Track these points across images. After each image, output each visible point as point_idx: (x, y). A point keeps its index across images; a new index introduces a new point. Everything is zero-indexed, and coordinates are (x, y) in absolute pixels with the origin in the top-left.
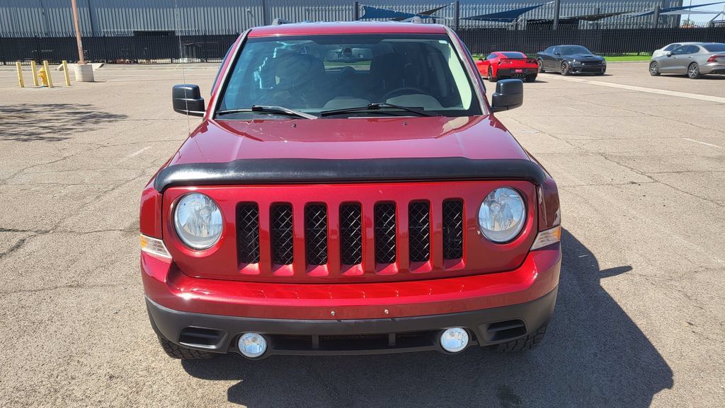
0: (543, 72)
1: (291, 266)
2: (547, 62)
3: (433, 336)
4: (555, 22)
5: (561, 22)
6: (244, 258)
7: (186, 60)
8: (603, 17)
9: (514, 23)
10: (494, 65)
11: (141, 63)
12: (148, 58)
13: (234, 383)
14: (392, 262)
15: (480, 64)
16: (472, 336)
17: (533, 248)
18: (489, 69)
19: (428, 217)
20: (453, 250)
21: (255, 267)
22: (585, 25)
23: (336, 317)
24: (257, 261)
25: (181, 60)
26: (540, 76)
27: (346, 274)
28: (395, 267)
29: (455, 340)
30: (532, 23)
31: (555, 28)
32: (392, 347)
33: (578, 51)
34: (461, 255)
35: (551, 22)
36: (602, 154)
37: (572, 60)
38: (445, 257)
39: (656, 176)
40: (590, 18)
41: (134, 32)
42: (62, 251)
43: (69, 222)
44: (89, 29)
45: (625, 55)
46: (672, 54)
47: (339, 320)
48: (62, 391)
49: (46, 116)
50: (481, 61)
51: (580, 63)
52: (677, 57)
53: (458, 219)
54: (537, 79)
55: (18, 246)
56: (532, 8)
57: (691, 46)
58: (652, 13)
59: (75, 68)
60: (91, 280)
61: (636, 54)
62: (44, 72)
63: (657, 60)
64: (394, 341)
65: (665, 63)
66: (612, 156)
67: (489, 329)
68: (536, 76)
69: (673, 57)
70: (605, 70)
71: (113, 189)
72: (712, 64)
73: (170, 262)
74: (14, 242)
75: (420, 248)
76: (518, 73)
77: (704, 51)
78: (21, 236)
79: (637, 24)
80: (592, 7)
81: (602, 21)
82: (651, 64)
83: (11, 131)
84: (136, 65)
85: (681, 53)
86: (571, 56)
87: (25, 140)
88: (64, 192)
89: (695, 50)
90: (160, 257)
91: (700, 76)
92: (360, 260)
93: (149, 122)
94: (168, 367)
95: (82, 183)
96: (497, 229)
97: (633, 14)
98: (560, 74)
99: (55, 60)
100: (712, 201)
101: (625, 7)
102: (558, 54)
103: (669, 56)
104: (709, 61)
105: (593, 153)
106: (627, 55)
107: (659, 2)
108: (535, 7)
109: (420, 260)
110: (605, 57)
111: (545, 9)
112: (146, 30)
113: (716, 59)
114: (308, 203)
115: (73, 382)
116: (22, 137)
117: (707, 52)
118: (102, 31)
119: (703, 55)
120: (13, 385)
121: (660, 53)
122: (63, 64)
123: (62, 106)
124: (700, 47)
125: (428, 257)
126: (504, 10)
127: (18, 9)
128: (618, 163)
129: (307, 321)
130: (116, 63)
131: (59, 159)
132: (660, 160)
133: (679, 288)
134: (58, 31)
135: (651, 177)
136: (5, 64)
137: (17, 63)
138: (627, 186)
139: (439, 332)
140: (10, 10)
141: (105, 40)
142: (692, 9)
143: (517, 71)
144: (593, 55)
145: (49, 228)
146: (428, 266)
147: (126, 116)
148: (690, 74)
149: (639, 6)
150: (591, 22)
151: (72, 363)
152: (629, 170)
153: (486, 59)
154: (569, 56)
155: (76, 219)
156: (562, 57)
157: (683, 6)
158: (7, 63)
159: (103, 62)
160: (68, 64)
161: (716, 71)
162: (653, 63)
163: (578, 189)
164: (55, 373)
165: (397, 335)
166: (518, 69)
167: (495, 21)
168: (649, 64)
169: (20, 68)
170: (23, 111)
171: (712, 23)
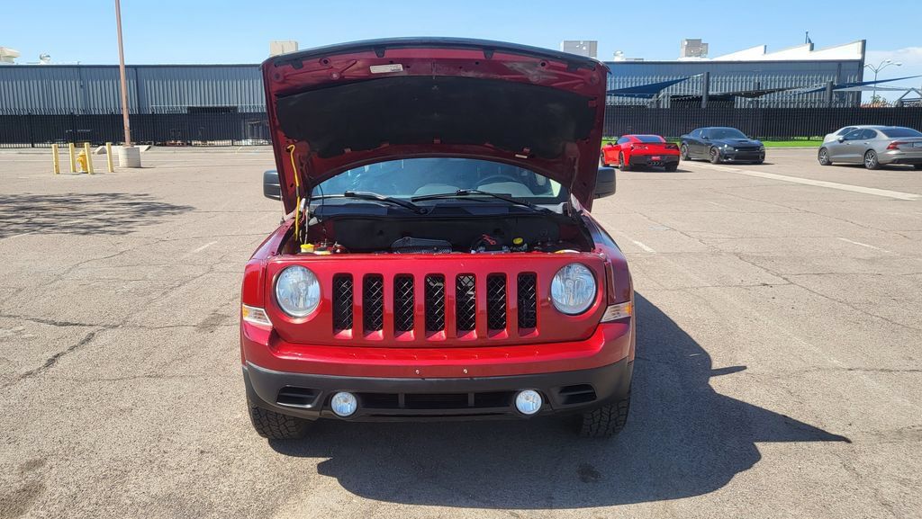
0: (688, 159)
1: (381, 332)
2: (694, 147)
3: (508, 397)
4: (704, 99)
5: (712, 98)
6: (339, 325)
7: (250, 142)
8: (763, 93)
9: (654, 99)
10: (628, 150)
11: (196, 145)
12: (204, 140)
13: (322, 460)
14: (472, 329)
15: (609, 149)
16: (545, 399)
17: (603, 320)
18: (620, 155)
19: (504, 288)
20: (528, 319)
21: (348, 333)
22: (741, 103)
23: (420, 376)
24: (351, 327)
25: (244, 142)
26: (683, 164)
27: (430, 339)
28: (474, 334)
29: (529, 402)
30: (676, 100)
31: (704, 106)
32: (471, 407)
33: (730, 134)
34: (535, 325)
35: (699, 99)
36: (737, 254)
37: (722, 145)
38: (520, 325)
39: (791, 279)
40: (747, 95)
41: (189, 108)
42: (135, 344)
43: (137, 317)
44: (135, 104)
45: (794, 140)
46: (845, 139)
47: (423, 379)
48: (157, 462)
49: (97, 207)
50: (610, 146)
51: (732, 149)
52: (850, 143)
53: (532, 292)
54: (679, 168)
55: (88, 340)
56: (676, 82)
57: (866, 130)
58: (824, 89)
59: (119, 152)
60: (169, 372)
61: (806, 138)
62: (84, 156)
63: (827, 146)
64: (473, 402)
65: (836, 150)
66: (748, 256)
67: (561, 392)
68: (677, 163)
69: (845, 143)
70: (763, 158)
71: (180, 286)
72: (893, 152)
73: (270, 330)
74: (84, 336)
75: (498, 317)
76: (656, 161)
77: (882, 136)
78: (91, 330)
79: (803, 102)
80: (750, 82)
81: (763, 98)
82: (820, 150)
83: (64, 224)
84: (191, 148)
85: (856, 138)
86: (722, 141)
87: (84, 234)
88: (126, 288)
89: (872, 135)
90: (261, 325)
91: (880, 166)
92: (443, 327)
93: (212, 214)
94: (257, 445)
95: (145, 279)
96: (572, 303)
97: (802, 90)
98: (709, 162)
99: (97, 140)
100: (848, 304)
101: (792, 81)
102: (706, 138)
103: (841, 142)
104: (889, 148)
105: (727, 253)
106: (798, 140)
107: (834, 76)
108: (680, 81)
109: (497, 328)
110: (763, 143)
111: (693, 82)
112: (203, 105)
113: (898, 146)
114: (398, 275)
115: (166, 455)
116: (78, 230)
117: (886, 138)
118: (150, 106)
119: (882, 141)
120: (110, 457)
121: (833, 138)
122: (106, 147)
123: (114, 196)
124: (877, 131)
125: (505, 326)
126: (642, 84)
127: (52, 82)
128: (753, 264)
129: (394, 379)
130: (165, 145)
131: (114, 254)
132: (802, 260)
133: (784, 385)
134: (99, 106)
135: (786, 279)
136: (33, 147)
137: (53, 145)
138: (757, 288)
139: (515, 393)
140: (42, 83)
141: (155, 118)
142: (878, 85)
143: (654, 158)
144: (749, 140)
145: (117, 323)
146: (504, 334)
147: (194, 208)
148: (867, 164)
149: (808, 81)
150: (750, 99)
151: (163, 441)
152: (763, 271)
153: (616, 144)
154: (719, 140)
155: (145, 314)
156: (711, 141)
157: (864, 81)
158: (36, 145)
159: (150, 144)
160: (113, 147)
161: (899, 161)
162: (822, 150)
163: (701, 290)
164: (148, 448)
165: (477, 395)
166: (654, 155)
167: (632, 96)
168: (817, 151)
169: (56, 151)
170: (70, 201)
171: (901, 101)
